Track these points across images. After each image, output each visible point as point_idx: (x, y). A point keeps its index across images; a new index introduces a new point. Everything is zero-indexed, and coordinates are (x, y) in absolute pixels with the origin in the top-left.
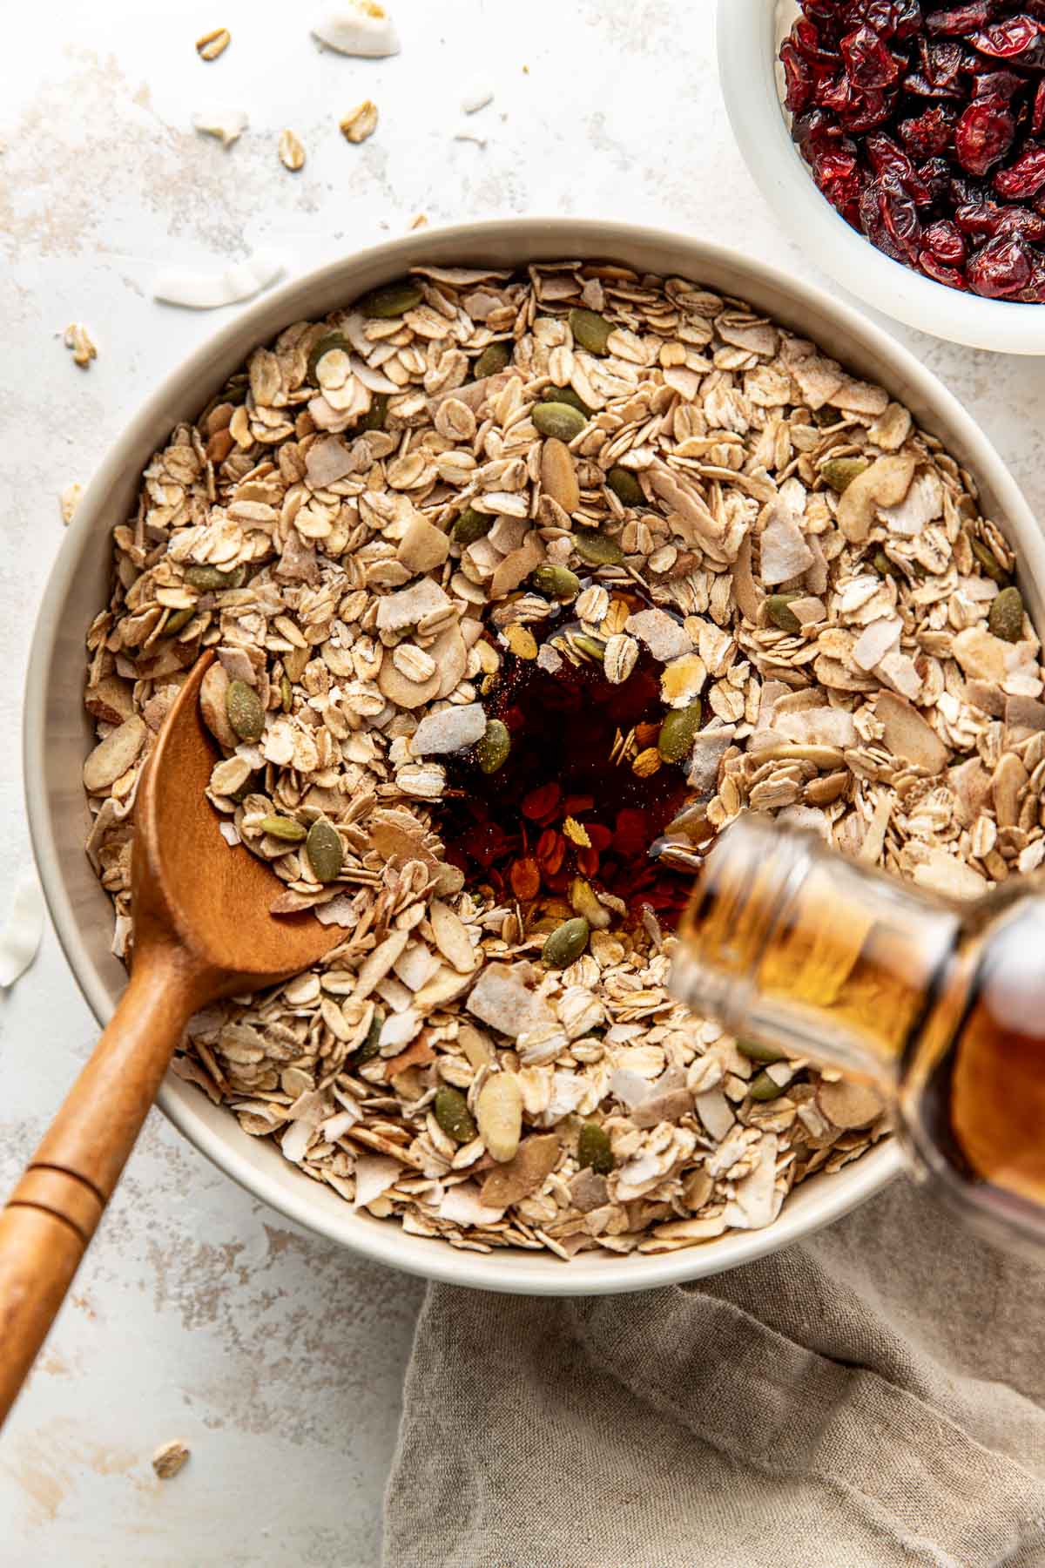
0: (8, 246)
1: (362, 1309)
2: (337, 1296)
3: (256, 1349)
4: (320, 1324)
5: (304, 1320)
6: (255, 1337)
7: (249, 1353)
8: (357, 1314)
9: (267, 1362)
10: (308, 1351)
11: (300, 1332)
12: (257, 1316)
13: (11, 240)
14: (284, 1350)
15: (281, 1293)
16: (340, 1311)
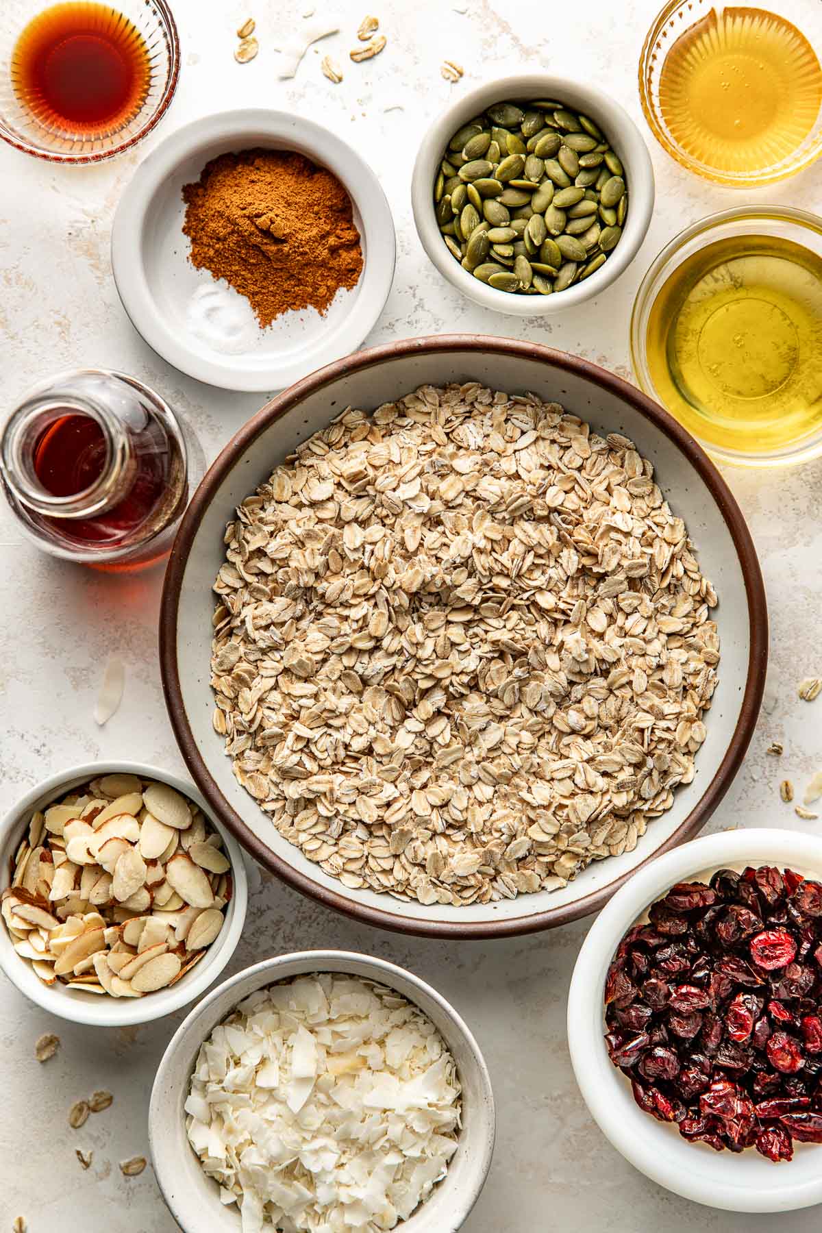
0: (98, 277)
1: (317, 917)
2: (302, 909)
3: (253, 942)
4: (292, 927)
5: (282, 924)
6: (253, 934)
7: (250, 944)
8: (315, 920)
9: (260, 950)
10: (285, 942)
11: (281, 931)
12: (254, 921)
13: (99, 274)
14: (271, 942)
15: (269, 908)
16: (304, 918)
